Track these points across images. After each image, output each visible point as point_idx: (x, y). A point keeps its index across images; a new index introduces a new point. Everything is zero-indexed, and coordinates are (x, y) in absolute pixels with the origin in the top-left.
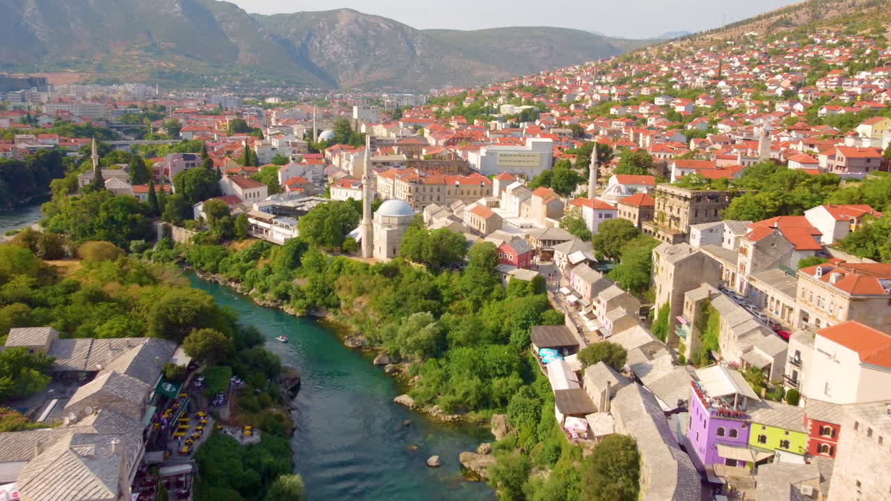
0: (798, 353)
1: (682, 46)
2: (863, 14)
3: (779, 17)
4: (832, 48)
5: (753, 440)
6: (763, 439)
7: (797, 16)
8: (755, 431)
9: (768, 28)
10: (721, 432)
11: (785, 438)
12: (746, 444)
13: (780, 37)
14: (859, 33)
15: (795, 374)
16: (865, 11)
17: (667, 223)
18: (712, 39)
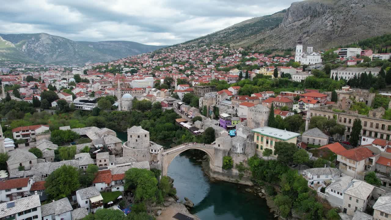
0: (236, 109)
1: (174, 48)
2: (223, 40)
3: (201, 40)
4: (217, 49)
5: (232, 124)
6: (234, 123)
7: (205, 40)
8: (232, 122)
9: (198, 43)
10: (227, 123)
11: (237, 122)
12: (231, 125)
13: (203, 46)
14: (223, 46)
15: (236, 113)
16: (223, 39)
17: (197, 95)
18: (183, 46)
